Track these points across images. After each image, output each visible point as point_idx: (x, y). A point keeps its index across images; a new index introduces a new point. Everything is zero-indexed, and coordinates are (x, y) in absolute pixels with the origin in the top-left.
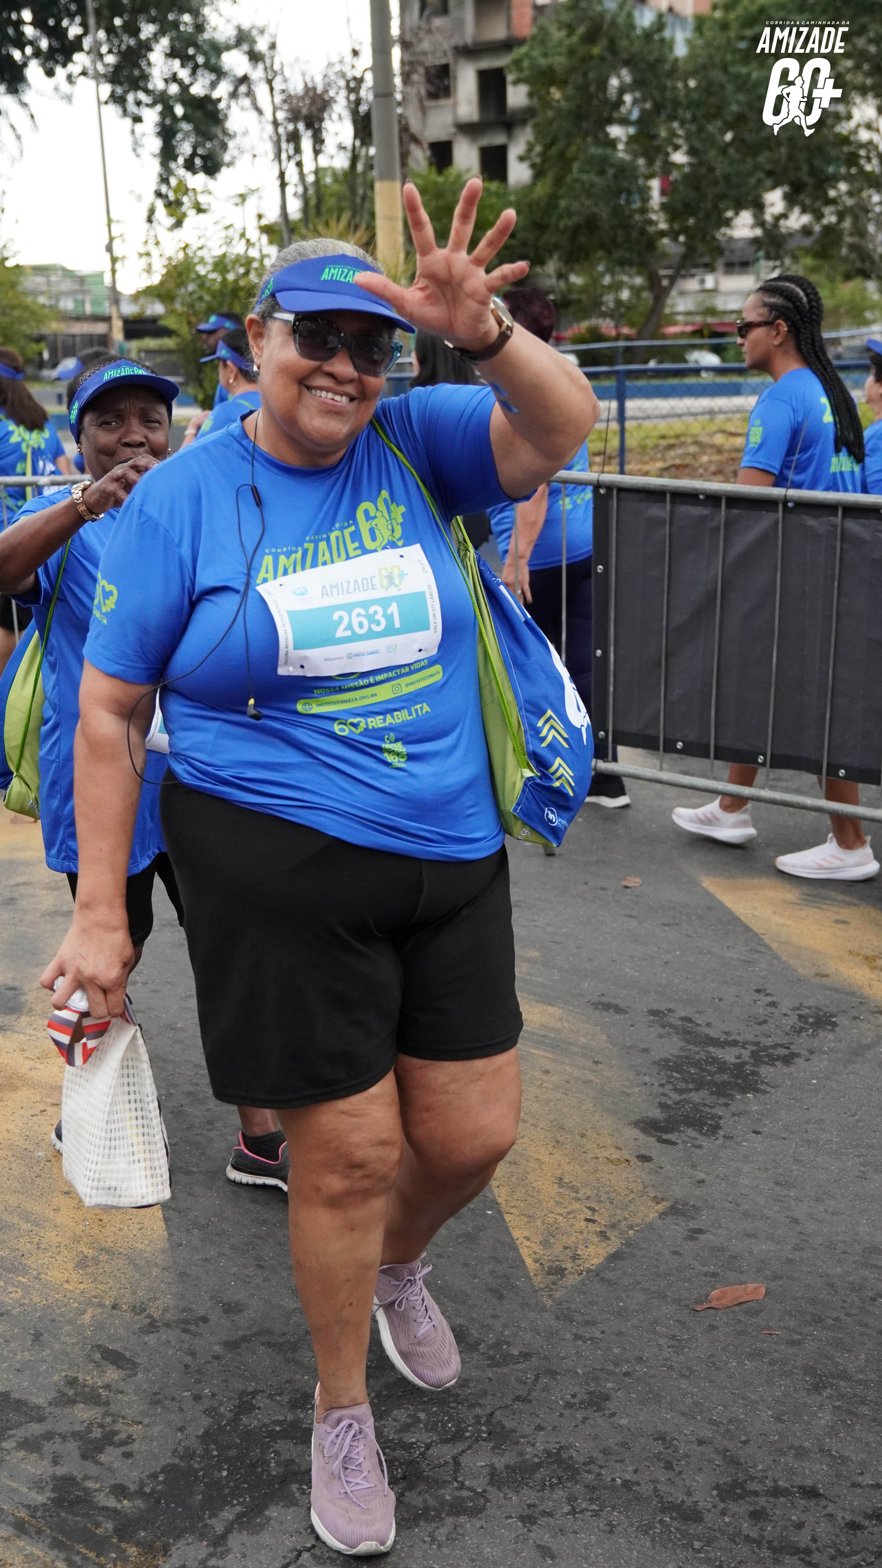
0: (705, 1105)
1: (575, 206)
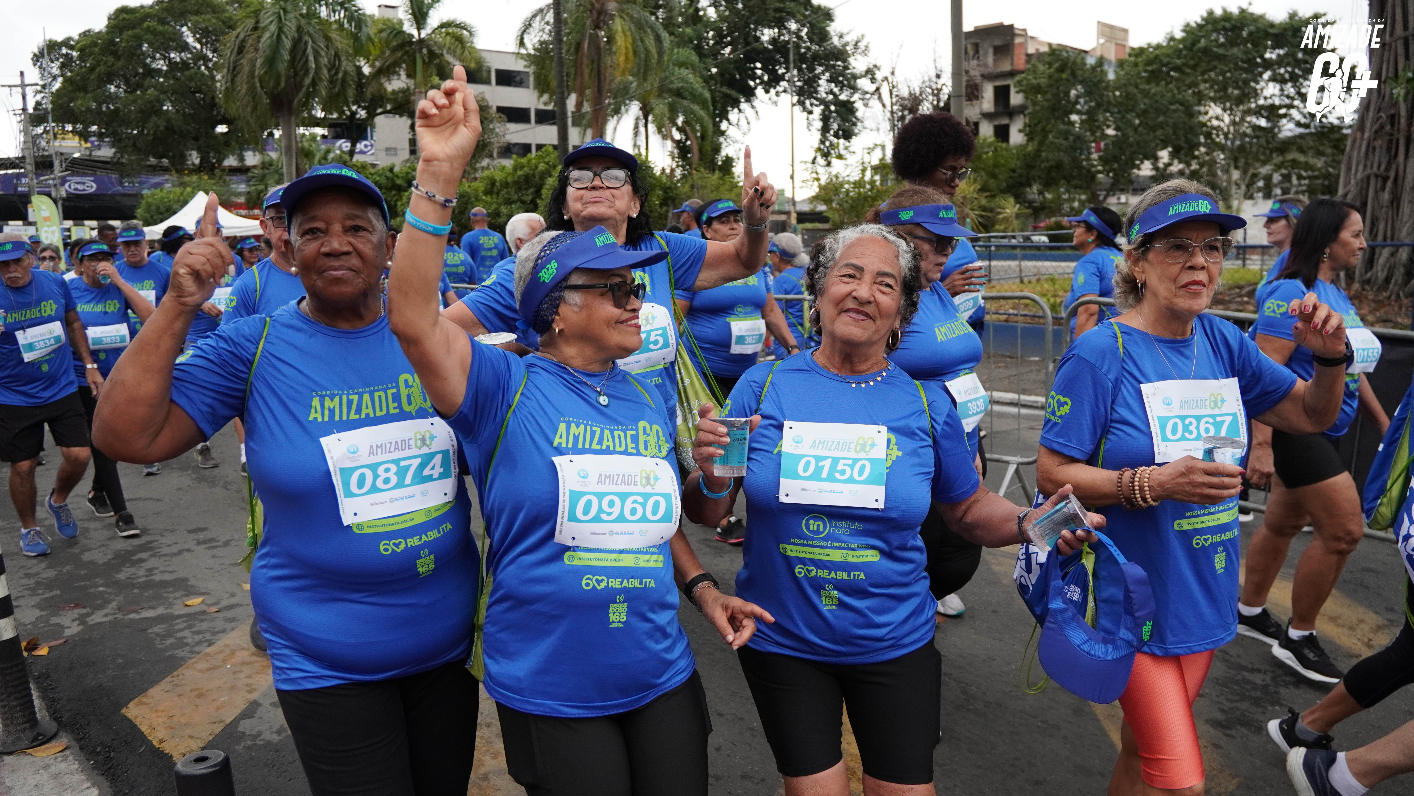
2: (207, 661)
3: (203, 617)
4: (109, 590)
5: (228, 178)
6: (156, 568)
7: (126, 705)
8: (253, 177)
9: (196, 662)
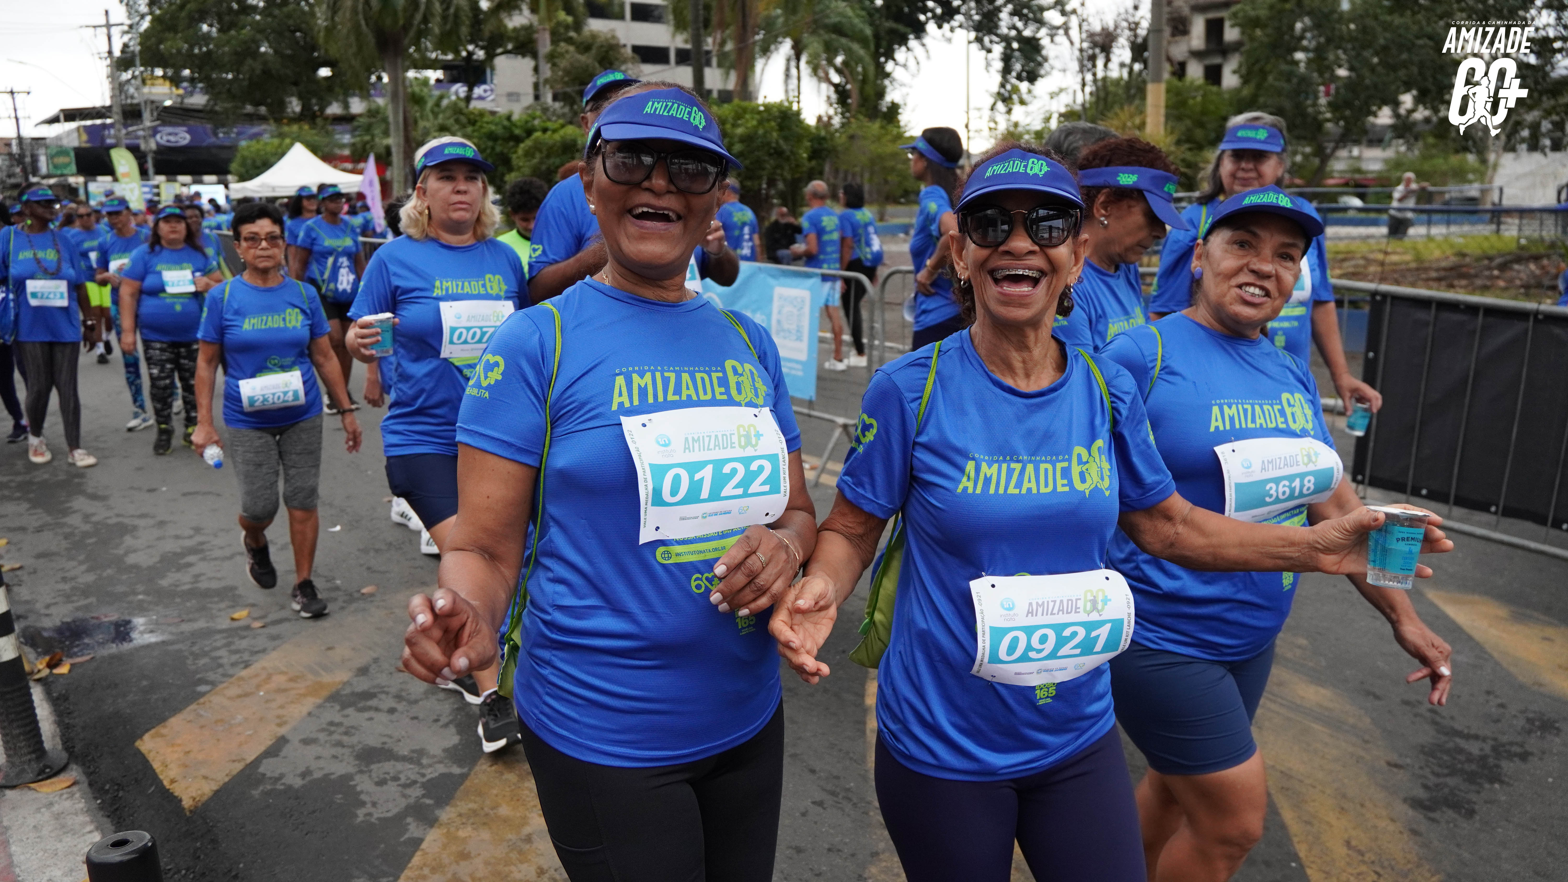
0: (1460, 790)
2: (239, 686)
3: (245, 633)
4: (149, 599)
5: (330, 128)
6: (203, 574)
7: (140, 737)
8: (359, 127)
9: (227, 688)
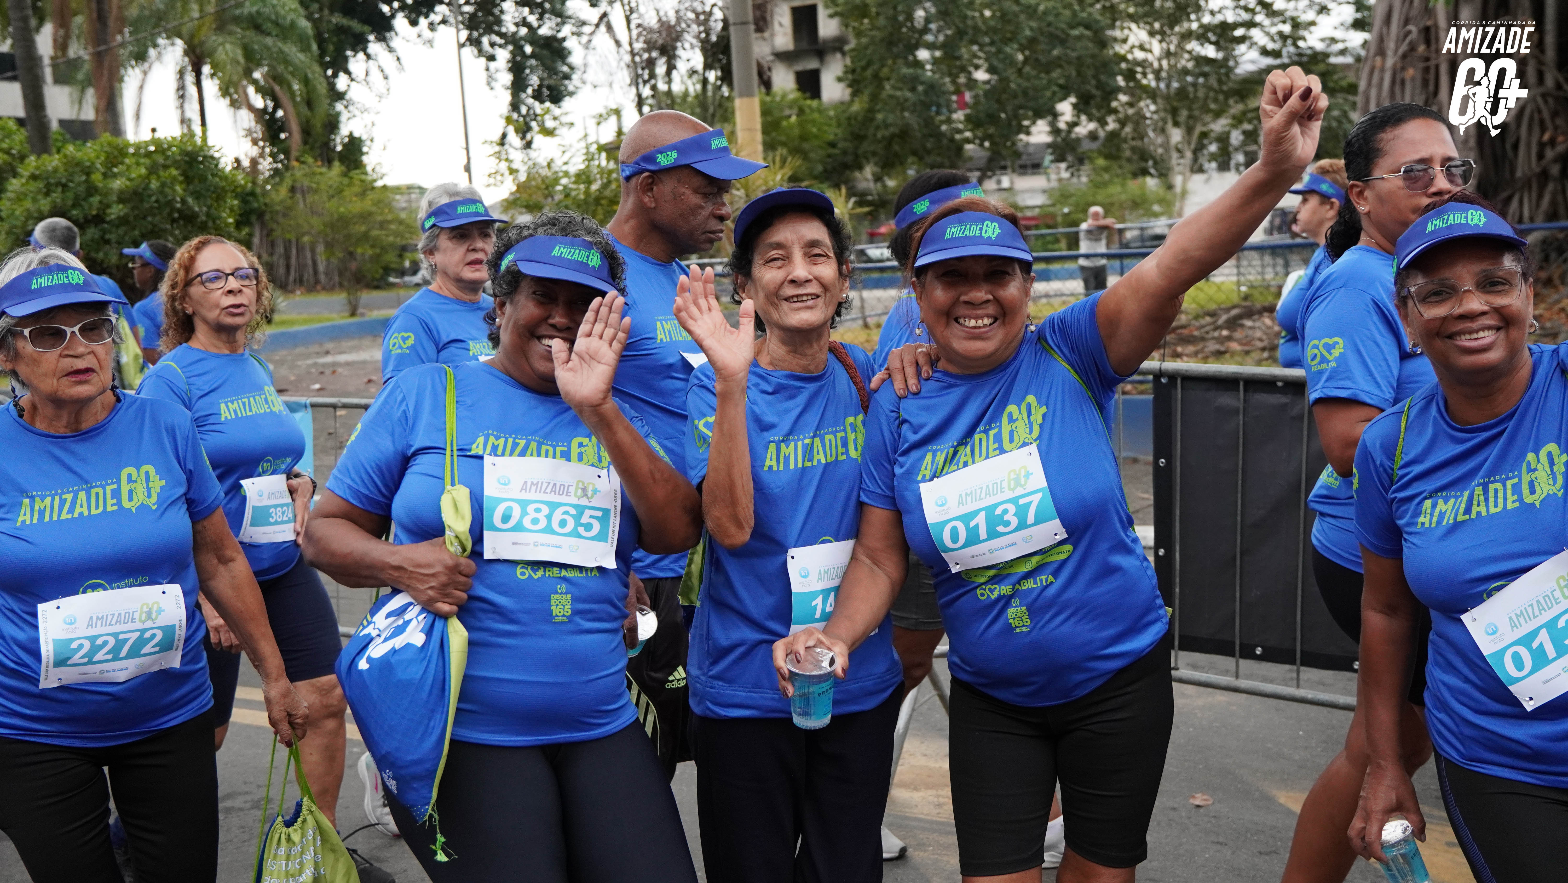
1: (891, 118)
